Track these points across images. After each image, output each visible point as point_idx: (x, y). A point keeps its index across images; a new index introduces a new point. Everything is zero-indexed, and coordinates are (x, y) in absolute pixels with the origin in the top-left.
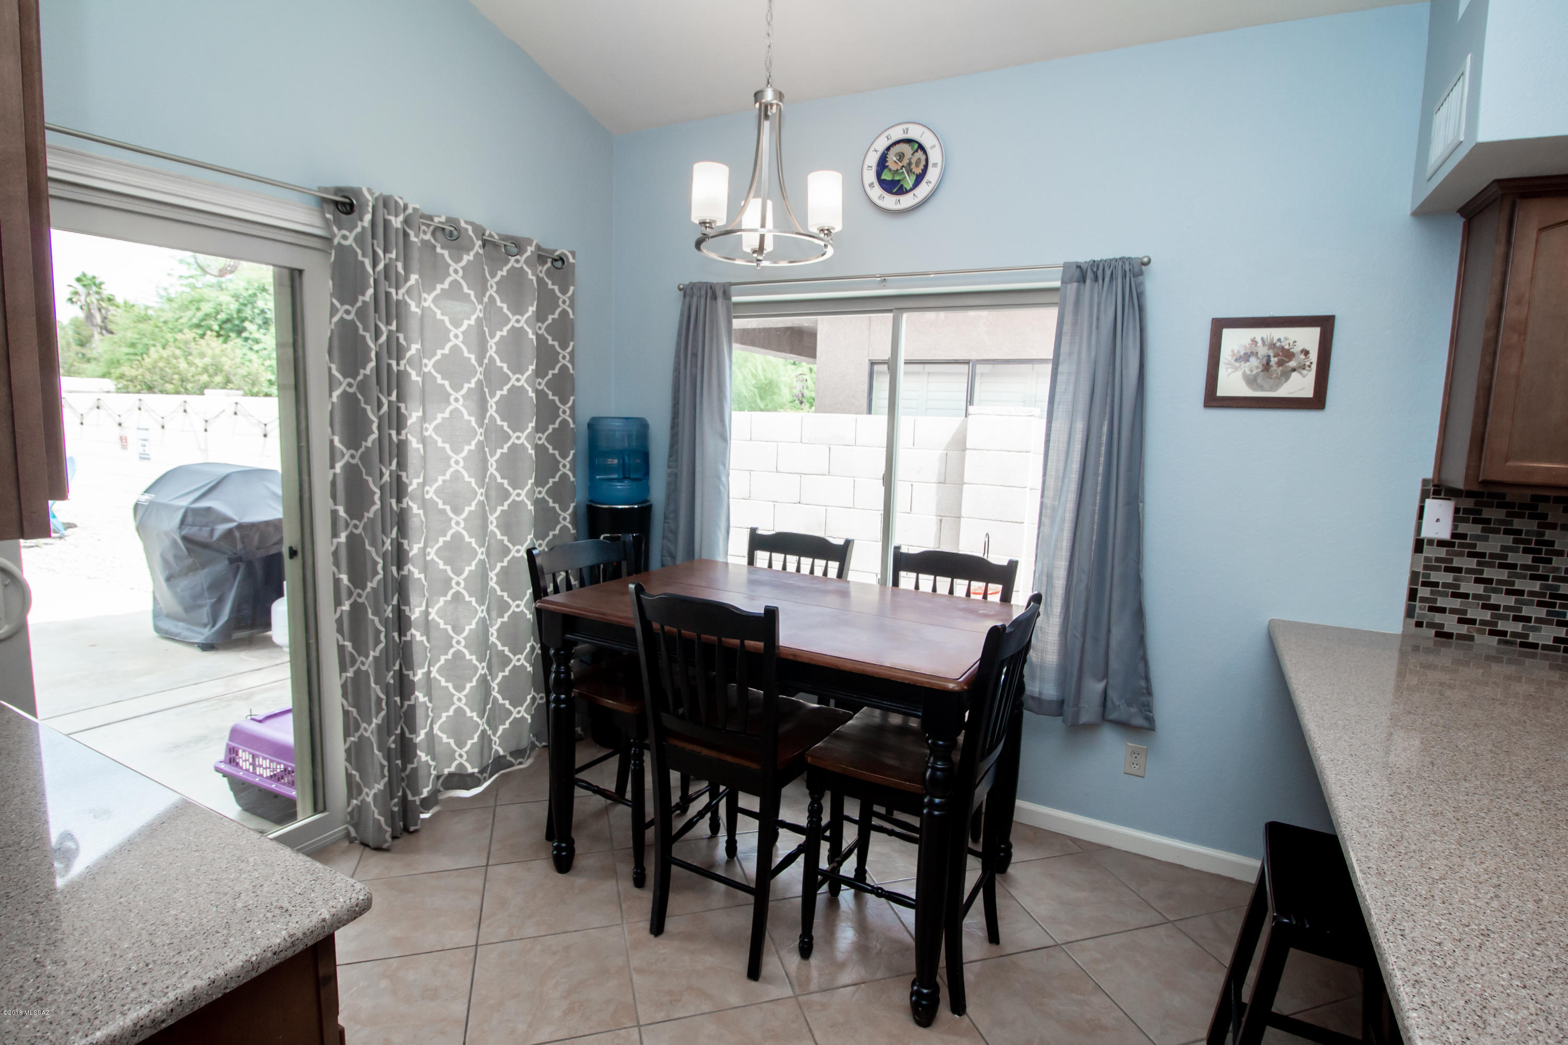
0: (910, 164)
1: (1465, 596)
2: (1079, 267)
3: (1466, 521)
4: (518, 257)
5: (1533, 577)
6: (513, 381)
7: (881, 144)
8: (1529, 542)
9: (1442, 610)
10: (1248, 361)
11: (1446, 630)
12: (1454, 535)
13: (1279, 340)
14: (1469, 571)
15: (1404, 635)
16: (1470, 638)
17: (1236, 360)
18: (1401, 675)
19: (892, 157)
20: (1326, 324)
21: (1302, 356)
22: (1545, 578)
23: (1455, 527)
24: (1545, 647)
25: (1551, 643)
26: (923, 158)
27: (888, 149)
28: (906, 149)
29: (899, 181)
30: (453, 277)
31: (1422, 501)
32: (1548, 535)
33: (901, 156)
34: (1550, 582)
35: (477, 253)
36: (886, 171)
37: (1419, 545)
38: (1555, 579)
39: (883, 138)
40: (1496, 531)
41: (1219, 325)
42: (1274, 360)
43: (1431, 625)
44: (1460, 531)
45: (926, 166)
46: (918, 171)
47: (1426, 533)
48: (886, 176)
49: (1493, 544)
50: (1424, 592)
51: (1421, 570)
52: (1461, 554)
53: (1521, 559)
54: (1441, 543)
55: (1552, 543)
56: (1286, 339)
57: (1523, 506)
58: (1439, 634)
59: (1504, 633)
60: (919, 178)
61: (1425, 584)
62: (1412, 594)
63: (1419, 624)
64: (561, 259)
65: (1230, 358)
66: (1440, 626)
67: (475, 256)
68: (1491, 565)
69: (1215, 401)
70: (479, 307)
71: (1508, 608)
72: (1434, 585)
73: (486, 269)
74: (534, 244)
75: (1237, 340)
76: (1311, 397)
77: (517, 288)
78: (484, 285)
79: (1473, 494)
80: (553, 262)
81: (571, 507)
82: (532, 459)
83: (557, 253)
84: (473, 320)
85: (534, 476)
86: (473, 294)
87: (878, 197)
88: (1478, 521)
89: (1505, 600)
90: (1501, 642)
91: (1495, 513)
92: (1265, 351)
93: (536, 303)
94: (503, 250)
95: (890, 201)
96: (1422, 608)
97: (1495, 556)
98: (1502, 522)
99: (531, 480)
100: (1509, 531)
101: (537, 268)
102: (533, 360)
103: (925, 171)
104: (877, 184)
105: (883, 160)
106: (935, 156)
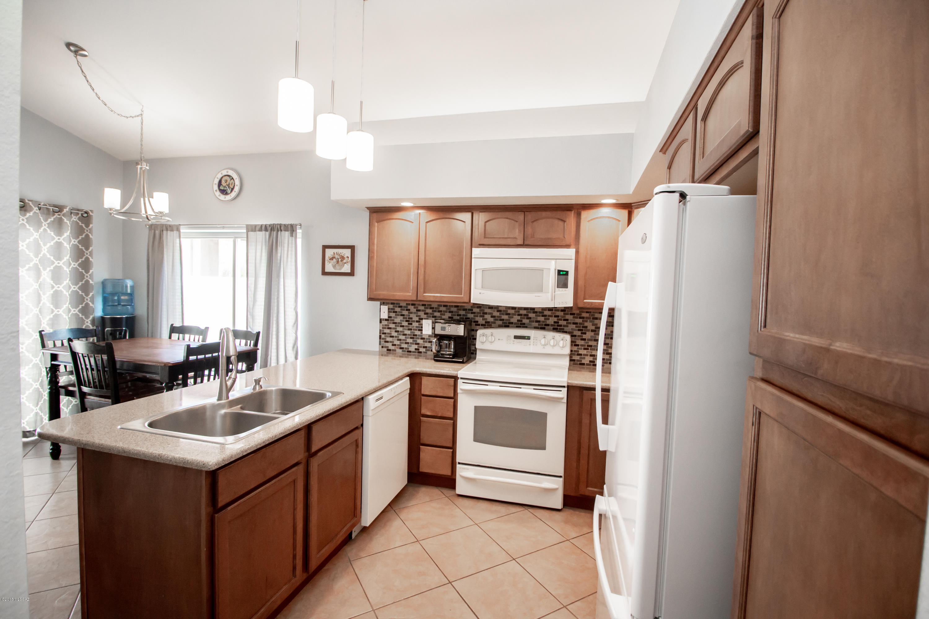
0: (229, 184)
1: (393, 337)
3: (391, 312)
4: (59, 213)
5: (409, 329)
6: (56, 264)
7: (220, 176)
8: (406, 318)
9: (387, 342)
10: (333, 260)
12: (389, 317)
13: (341, 253)
14: (394, 328)
15: (379, 351)
16: (395, 350)
17: (330, 260)
18: (380, 364)
19: (223, 182)
20: (352, 248)
21: (347, 259)
22: (411, 329)
23: (389, 314)
24: (413, 352)
25: (414, 350)
26: (233, 182)
27: (222, 178)
28: (227, 178)
29: (226, 190)
30: (22, 222)
31: (380, 306)
32: (411, 316)
33: (226, 181)
34: (412, 331)
36: (221, 186)
37: (381, 320)
38: (414, 330)
39: (220, 174)
40: (398, 315)
41: (325, 247)
42: (340, 260)
43: (386, 347)
45: (234, 185)
46: (232, 187)
47: (382, 317)
48: (222, 188)
49: (398, 319)
50: (383, 336)
51: (381, 329)
52: (390, 323)
53: (405, 324)
54: (386, 320)
55: (411, 318)
56: (342, 253)
57: (404, 307)
58: (388, 350)
59: (402, 348)
60: (232, 189)
61: (383, 333)
62: (380, 336)
63: (382, 347)
64: (86, 212)
65: (328, 259)
66: (388, 347)
67: (33, 214)
68: (398, 326)
69: (324, 273)
70: (35, 234)
71: (403, 340)
72: (385, 333)
73: (42, 218)
74: (68, 208)
75: (329, 253)
76: (350, 272)
77: (59, 226)
78: (40, 225)
79: (392, 304)
80: (82, 214)
81: (91, 317)
82: (68, 296)
83: (84, 211)
84: (32, 239)
85: (69, 304)
86: (31, 229)
87: (219, 196)
88: (394, 312)
89: (402, 337)
90: (402, 351)
91: (398, 309)
92: (337, 256)
93: (69, 232)
94: (52, 210)
95: (222, 197)
96: (383, 342)
97: (399, 323)
98: (399, 312)
99: (67, 305)
100: (402, 315)
101: (72, 217)
102: (69, 255)
103: (234, 187)
104: (218, 190)
105: (220, 182)
106: (237, 182)
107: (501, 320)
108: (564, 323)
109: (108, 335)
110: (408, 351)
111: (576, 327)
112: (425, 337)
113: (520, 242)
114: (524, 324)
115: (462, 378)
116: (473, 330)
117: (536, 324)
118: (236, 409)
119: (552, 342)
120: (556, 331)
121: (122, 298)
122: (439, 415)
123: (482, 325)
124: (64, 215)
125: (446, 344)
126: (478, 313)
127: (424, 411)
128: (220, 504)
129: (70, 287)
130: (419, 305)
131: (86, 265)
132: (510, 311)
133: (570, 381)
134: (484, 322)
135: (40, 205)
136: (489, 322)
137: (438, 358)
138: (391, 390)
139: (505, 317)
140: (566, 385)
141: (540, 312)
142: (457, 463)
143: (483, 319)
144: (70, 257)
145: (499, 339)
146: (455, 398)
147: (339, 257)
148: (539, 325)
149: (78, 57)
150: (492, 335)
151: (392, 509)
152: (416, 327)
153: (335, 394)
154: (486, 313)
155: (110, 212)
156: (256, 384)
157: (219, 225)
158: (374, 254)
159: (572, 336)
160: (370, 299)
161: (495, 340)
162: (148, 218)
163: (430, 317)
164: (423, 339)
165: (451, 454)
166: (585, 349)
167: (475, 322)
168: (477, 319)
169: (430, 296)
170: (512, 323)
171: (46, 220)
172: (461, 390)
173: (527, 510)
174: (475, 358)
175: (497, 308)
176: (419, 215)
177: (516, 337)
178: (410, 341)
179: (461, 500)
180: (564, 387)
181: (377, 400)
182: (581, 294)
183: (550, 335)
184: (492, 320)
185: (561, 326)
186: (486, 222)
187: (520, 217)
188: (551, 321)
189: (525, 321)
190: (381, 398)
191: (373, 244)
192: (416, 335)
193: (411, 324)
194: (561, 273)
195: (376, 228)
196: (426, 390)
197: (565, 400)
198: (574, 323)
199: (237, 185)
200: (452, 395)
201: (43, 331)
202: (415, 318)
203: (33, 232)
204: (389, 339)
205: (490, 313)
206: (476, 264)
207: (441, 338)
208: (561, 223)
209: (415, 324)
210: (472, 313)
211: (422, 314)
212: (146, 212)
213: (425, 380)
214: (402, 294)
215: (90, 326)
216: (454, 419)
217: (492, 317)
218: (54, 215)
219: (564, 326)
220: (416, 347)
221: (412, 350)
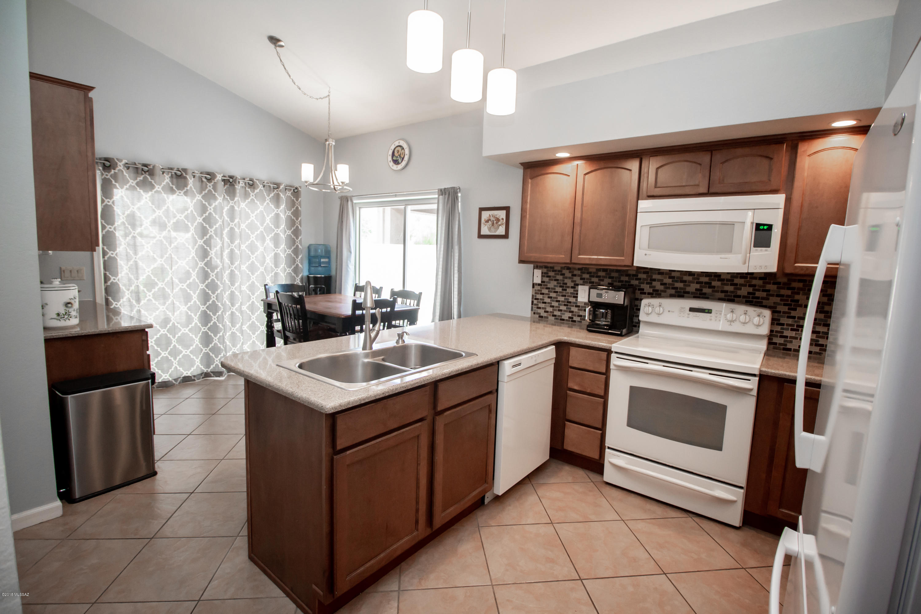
0: (400, 154)
1: (545, 303)
2: (441, 190)
3: (544, 276)
4: (277, 189)
5: (562, 296)
6: (276, 231)
7: (393, 147)
8: (560, 283)
9: (540, 308)
10: (488, 222)
11: (541, 315)
12: (542, 282)
13: (496, 215)
14: (546, 294)
15: (531, 317)
16: (547, 318)
17: (486, 222)
18: (531, 331)
19: (396, 152)
20: (507, 209)
21: (502, 221)
22: (565, 296)
23: (542, 279)
24: (567, 320)
26: (404, 152)
27: (395, 149)
28: (399, 148)
29: (398, 160)
30: (252, 197)
31: (534, 270)
32: (566, 281)
33: (398, 151)
34: (567, 297)
35: (260, 189)
37: (534, 285)
38: (568, 296)
39: (393, 145)
40: (552, 280)
41: (481, 210)
42: (495, 222)
43: (538, 313)
44: (543, 280)
46: (402, 156)
47: (535, 282)
48: (394, 158)
49: (552, 284)
50: (535, 302)
51: (534, 294)
52: (543, 288)
53: (559, 289)
54: (539, 285)
55: (566, 284)
56: (498, 215)
57: (559, 271)
58: (540, 317)
59: (555, 316)
60: (403, 159)
61: (536, 299)
62: (532, 302)
63: (534, 313)
64: (296, 188)
65: (484, 221)
66: (540, 314)
67: (259, 190)
68: (551, 292)
69: (480, 236)
70: (261, 207)
71: (556, 307)
72: (538, 299)
73: (265, 194)
74: (283, 185)
75: (485, 215)
76: (504, 234)
77: (277, 200)
78: (264, 200)
79: (546, 267)
80: (294, 190)
81: (300, 276)
82: (284, 258)
83: (295, 187)
84: (258, 211)
85: (285, 264)
86: (258, 203)
87: (393, 166)
88: (547, 277)
89: (555, 304)
90: (555, 318)
91: (551, 274)
92: (492, 219)
93: (284, 204)
94: (272, 187)
95: (395, 167)
96: (535, 308)
97: (552, 289)
98: (554, 277)
99: (283, 265)
100: (556, 280)
101: (286, 193)
102: (284, 224)
103: (404, 156)
104: (392, 161)
105: (393, 152)
106: (407, 151)
107: (673, 288)
108: (764, 294)
109: (312, 290)
110: (561, 320)
111: (781, 300)
112: (581, 305)
113: (703, 190)
114: (705, 294)
115: (616, 353)
116: (637, 299)
117: (722, 295)
118: (378, 360)
119: (742, 318)
120: (750, 305)
121: (322, 260)
122: (588, 391)
123: (649, 294)
124: (280, 191)
125: (603, 313)
126: (644, 279)
127: (571, 385)
128: (339, 448)
129: (286, 251)
130: (575, 269)
131: (296, 233)
132: (686, 278)
133: (764, 369)
134: (651, 291)
135: (264, 183)
136: (657, 291)
137: (593, 328)
138: (532, 357)
139: (679, 285)
140: (757, 373)
141: (727, 280)
142: (606, 448)
143: (650, 287)
144: (286, 225)
145: (669, 311)
146: (607, 374)
147: (494, 219)
148: (725, 296)
149: (278, 48)
150: (660, 306)
151: (530, 483)
152: (571, 293)
153: (469, 355)
154: (655, 280)
155: (306, 184)
156: (399, 339)
157: (392, 193)
158: (526, 213)
159: (773, 312)
160: (521, 261)
161: (663, 311)
162: (335, 189)
163: (587, 282)
164: (579, 306)
165: (599, 437)
166: (792, 330)
167: (639, 289)
168: (642, 286)
169: (584, 258)
170: (688, 293)
171: (269, 196)
172: (615, 365)
173: (691, 518)
174: (637, 332)
175: (670, 273)
176: (576, 167)
177: (692, 310)
178: (563, 308)
179: (608, 488)
180: (754, 375)
181: (514, 366)
182: (791, 255)
183: (740, 309)
184: (662, 288)
185: (758, 298)
186: (658, 169)
187: (705, 158)
188: (744, 291)
189: (706, 290)
190: (520, 364)
191: (526, 202)
192: (570, 302)
193: (566, 290)
194: (761, 227)
195: (530, 185)
196: (573, 362)
197: (755, 393)
198: (778, 296)
199: (407, 154)
200: (604, 371)
201: (267, 285)
202: (570, 283)
203: (259, 205)
204: (541, 305)
205: (659, 280)
206: (642, 220)
207: (596, 306)
208: (765, 162)
209: (570, 290)
210: (637, 279)
211: (577, 279)
212: (333, 183)
213: (573, 351)
214: (554, 256)
215: (300, 283)
216: (605, 397)
217: (661, 284)
218: (274, 191)
219: (763, 298)
220: (570, 315)
221: (565, 319)
